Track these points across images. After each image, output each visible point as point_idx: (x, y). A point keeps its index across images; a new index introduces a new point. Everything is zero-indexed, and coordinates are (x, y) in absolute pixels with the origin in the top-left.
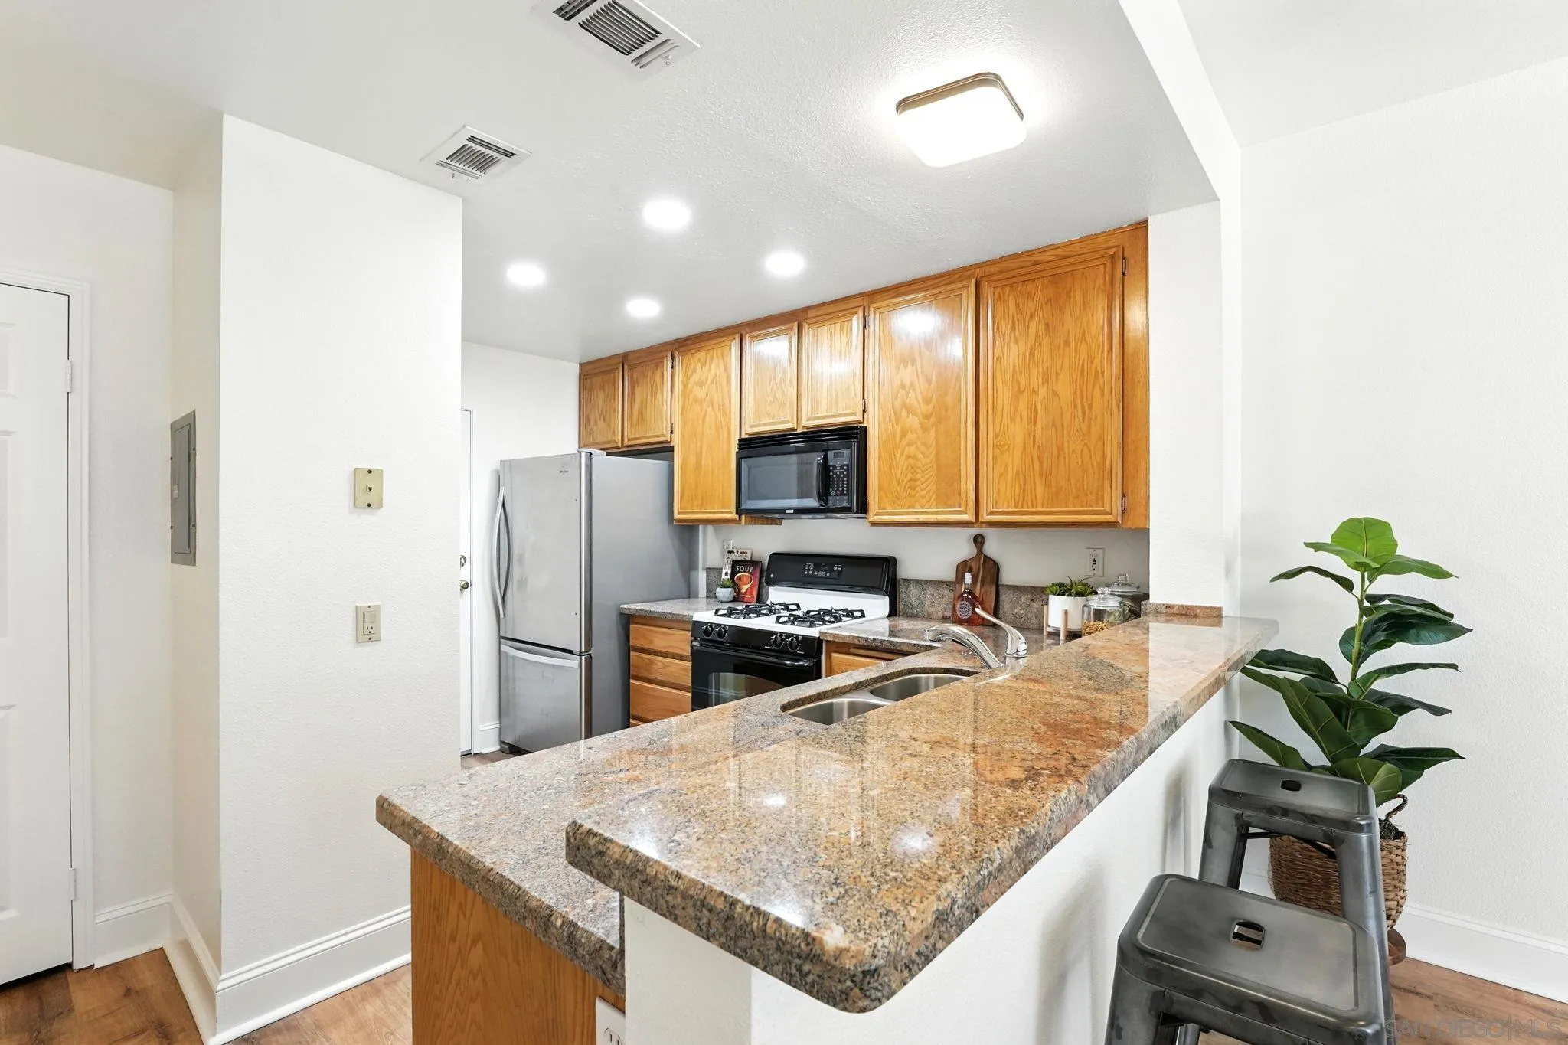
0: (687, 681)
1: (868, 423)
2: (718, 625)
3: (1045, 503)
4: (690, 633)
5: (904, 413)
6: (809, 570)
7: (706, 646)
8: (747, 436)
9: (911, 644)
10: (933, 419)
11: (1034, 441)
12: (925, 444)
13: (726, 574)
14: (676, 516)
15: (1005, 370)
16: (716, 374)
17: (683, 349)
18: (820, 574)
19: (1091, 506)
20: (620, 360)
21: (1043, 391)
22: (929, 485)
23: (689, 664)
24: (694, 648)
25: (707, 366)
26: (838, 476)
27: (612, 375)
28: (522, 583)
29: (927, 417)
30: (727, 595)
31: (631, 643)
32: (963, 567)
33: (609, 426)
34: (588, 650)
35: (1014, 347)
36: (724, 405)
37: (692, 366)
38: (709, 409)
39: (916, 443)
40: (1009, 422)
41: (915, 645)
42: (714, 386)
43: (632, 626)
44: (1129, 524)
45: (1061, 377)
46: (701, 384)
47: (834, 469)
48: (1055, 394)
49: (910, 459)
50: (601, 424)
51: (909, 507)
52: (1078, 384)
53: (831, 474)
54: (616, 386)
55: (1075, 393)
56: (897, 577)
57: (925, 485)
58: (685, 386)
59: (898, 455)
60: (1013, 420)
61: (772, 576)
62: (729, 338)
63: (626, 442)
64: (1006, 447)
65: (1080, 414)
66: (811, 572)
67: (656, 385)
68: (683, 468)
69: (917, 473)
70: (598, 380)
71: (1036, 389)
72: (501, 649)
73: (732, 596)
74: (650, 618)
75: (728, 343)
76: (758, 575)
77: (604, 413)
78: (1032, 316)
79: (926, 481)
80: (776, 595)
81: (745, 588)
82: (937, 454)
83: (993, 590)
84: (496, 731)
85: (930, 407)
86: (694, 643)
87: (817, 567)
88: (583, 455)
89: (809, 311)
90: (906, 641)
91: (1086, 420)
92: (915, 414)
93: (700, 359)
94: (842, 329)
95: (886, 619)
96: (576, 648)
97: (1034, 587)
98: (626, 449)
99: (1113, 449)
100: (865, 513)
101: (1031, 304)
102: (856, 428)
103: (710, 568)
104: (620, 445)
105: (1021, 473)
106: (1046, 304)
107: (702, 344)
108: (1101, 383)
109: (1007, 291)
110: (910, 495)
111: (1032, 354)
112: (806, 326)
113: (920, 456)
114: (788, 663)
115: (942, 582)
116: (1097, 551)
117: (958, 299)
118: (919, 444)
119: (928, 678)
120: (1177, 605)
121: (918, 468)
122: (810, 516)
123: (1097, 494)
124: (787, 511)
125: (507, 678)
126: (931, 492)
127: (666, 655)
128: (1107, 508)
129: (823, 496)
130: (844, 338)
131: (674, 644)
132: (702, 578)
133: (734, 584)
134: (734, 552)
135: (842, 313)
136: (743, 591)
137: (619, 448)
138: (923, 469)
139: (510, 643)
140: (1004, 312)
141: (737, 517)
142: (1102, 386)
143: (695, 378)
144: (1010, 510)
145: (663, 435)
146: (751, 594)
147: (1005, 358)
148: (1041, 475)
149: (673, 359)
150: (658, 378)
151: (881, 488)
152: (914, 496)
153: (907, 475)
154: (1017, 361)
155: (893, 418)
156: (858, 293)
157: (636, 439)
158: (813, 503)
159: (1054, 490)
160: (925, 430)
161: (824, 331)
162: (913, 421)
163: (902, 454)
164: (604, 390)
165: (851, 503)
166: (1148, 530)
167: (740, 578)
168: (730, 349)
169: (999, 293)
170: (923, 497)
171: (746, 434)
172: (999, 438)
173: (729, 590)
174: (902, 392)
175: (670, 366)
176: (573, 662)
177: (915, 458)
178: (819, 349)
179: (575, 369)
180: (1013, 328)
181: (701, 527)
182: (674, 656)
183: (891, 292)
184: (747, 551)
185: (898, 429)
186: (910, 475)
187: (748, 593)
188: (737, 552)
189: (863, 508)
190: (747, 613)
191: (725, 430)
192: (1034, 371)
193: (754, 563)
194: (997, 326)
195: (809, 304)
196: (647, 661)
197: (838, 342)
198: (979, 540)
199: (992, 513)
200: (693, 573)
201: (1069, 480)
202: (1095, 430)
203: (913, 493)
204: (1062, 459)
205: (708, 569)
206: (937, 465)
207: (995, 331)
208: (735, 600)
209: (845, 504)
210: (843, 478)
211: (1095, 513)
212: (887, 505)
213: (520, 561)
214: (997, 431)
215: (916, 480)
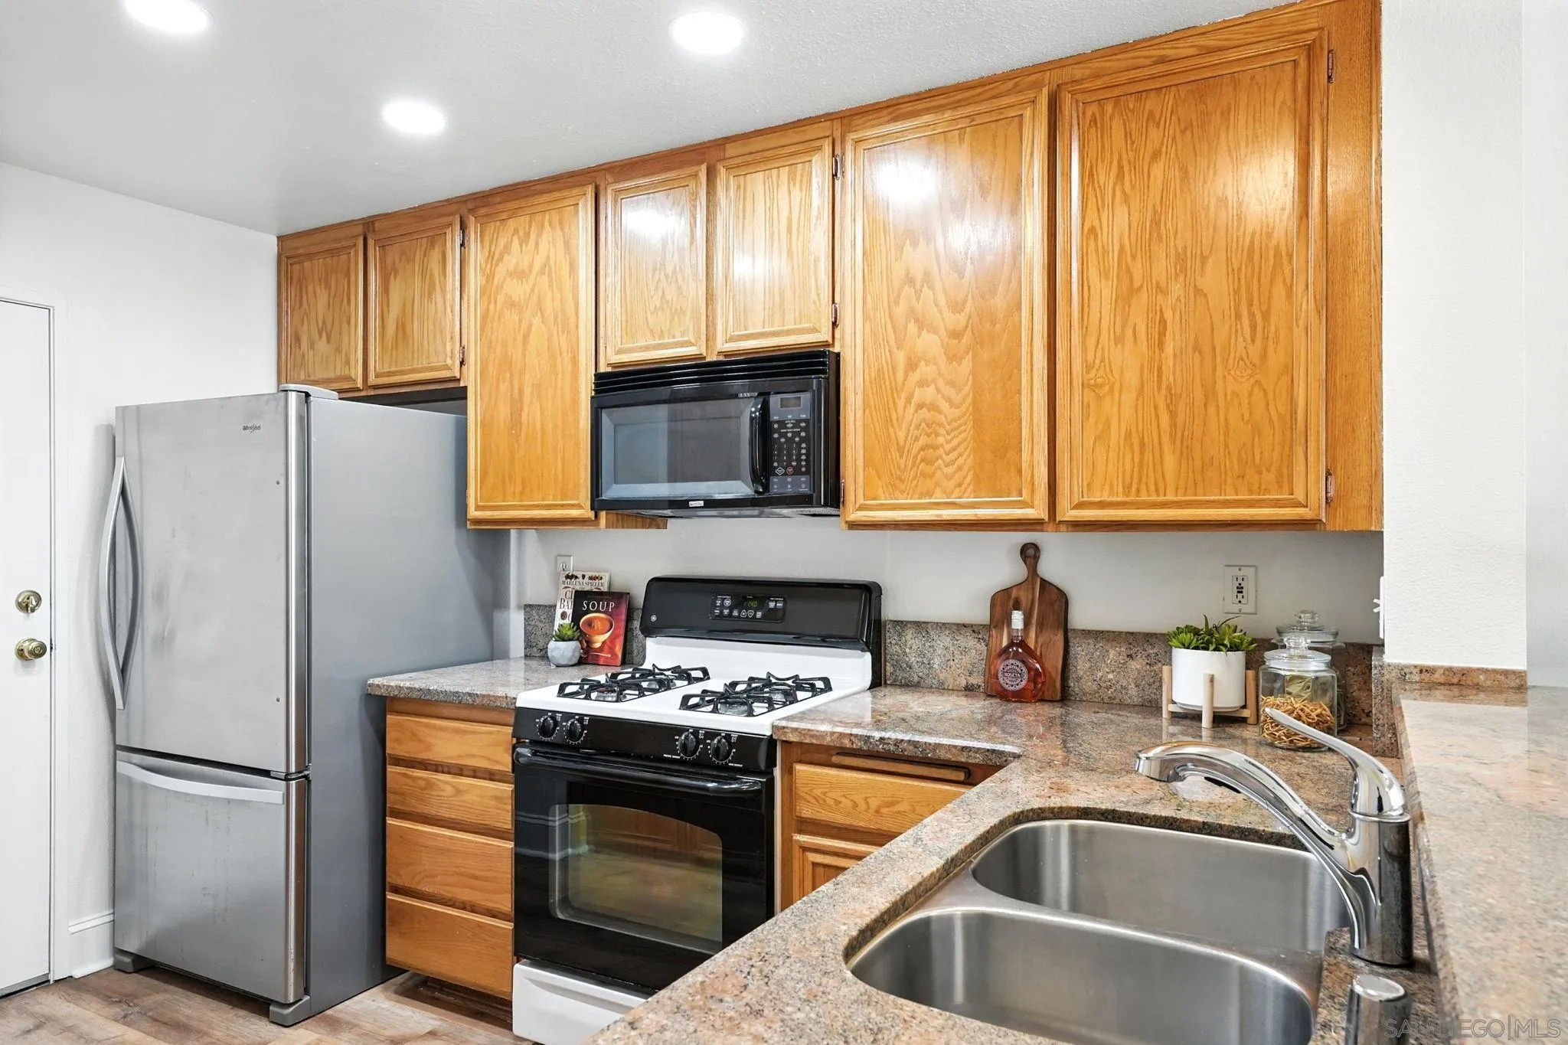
0: (505, 819)
1: (842, 347)
2: (568, 716)
3: (1182, 484)
4: (510, 730)
5: (912, 328)
6: (722, 606)
7: (545, 755)
8: (609, 369)
9: (955, 747)
10: (967, 339)
11: (1160, 376)
12: (951, 383)
13: (564, 615)
14: (473, 513)
15: (1105, 252)
16: (548, 258)
17: (483, 211)
18: (744, 613)
19: (1267, 491)
20: (360, 229)
21: (1176, 288)
22: (960, 455)
23: (509, 788)
24: (521, 760)
25: (532, 242)
26: (790, 441)
27: (344, 257)
28: (164, 641)
29: (956, 335)
30: (569, 654)
31: (388, 751)
32: (1003, 602)
33: (338, 350)
34: (302, 766)
35: (1121, 211)
36: (564, 311)
37: (502, 242)
38: (537, 321)
39: (934, 381)
40: (1112, 343)
41: (964, 748)
42: (545, 278)
43: (391, 718)
44: (1338, 524)
45: (1210, 261)
46: (519, 274)
47: (780, 427)
48: (1199, 292)
49: (925, 410)
50: (322, 345)
51: (922, 495)
52: (1243, 274)
53: (776, 436)
54: (353, 279)
55: (1237, 292)
56: (883, 619)
57: (952, 456)
58: (490, 277)
59: (901, 403)
60: (1119, 340)
61: (654, 618)
62: (575, 191)
63: (372, 380)
64: (1107, 388)
65: (1247, 331)
66: (726, 612)
67: (432, 275)
68: (486, 426)
69: (937, 435)
70: (315, 267)
71: (1163, 285)
72: (118, 770)
73: (577, 655)
74: (429, 703)
75: (571, 202)
76: (623, 617)
77: (329, 328)
78: (1156, 155)
79: (954, 449)
80: (660, 653)
81: (599, 640)
82: (975, 402)
83: (1060, 637)
84: (106, 931)
85: (962, 318)
86: (519, 750)
87: (740, 602)
88: (293, 396)
89: (728, 146)
90: (945, 741)
91: (1258, 342)
92: (934, 331)
93: (516, 231)
94: (791, 179)
95: (868, 693)
96: (279, 767)
97: (1132, 634)
98: (372, 393)
99: (1308, 393)
100: (838, 507)
101: (1155, 134)
102: (823, 354)
103: (530, 606)
104: (360, 384)
105: (1134, 435)
106: (1183, 132)
107: (522, 203)
108: (1287, 272)
109: (1109, 108)
110: (924, 475)
111: (1156, 223)
112: (722, 171)
113: (944, 406)
114: (710, 785)
115: (965, 626)
116: (1245, 571)
117: (1015, 124)
118: (941, 383)
119: (1058, 828)
120: (1441, 667)
121: (940, 425)
122: (735, 513)
123: (1280, 469)
124: (692, 504)
125: (131, 826)
126: (966, 469)
127: (460, 771)
128: (1300, 496)
129: (762, 474)
130: (797, 195)
131: (475, 751)
132: (515, 623)
133: (579, 633)
134: (576, 577)
135: (793, 149)
136: (597, 645)
137: (358, 390)
138: (948, 427)
139: (137, 758)
140: (1103, 147)
141: (591, 515)
142: (1288, 281)
143: (510, 261)
144: (1115, 499)
145: (447, 368)
146: (612, 651)
147: (1105, 229)
148: (1173, 438)
149: (463, 228)
150: (435, 265)
151: (867, 462)
152: (932, 476)
153: (917, 439)
154: (1126, 235)
155: (892, 337)
156: (821, 113)
157: (394, 373)
158: (741, 489)
159: (1198, 463)
160: (953, 357)
161: (757, 182)
162: (929, 343)
163: (909, 401)
164: (328, 286)
165: (815, 485)
166: (1379, 535)
167: (589, 623)
168: (577, 212)
169: (1093, 114)
170: (949, 478)
171: (609, 365)
172: (1092, 374)
173: (574, 644)
174: (908, 290)
175: (458, 242)
176: (272, 794)
177: (933, 407)
178: (748, 213)
179: (270, 245)
180: (1120, 176)
181: (513, 533)
182: (475, 773)
183: (885, 112)
184: (601, 574)
185: (901, 357)
186: (922, 442)
187: (606, 647)
188: (584, 577)
189: (834, 498)
190: (617, 689)
191: (567, 357)
192: (1160, 251)
193: (616, 597)
194: (1088, 175)
195: (730, 134)
196: (422, 783)
197: (784, 204)
198: (1030, 554)
199: (1080, 506)
200: (498, 616)
201: (1226, 446)
202: (1275, 360)
203: (930, 469)
204: (1212, 410)
205: (528, 608)
206: (975, 421)
207: (1086, 181)
208: (581, 662)
209: (804, 489)
210: (799, 444)
211: (1277, 504)
212: (880, 491)
213: (160, 598)
214: (1090, 358)
215: (936, 448)
